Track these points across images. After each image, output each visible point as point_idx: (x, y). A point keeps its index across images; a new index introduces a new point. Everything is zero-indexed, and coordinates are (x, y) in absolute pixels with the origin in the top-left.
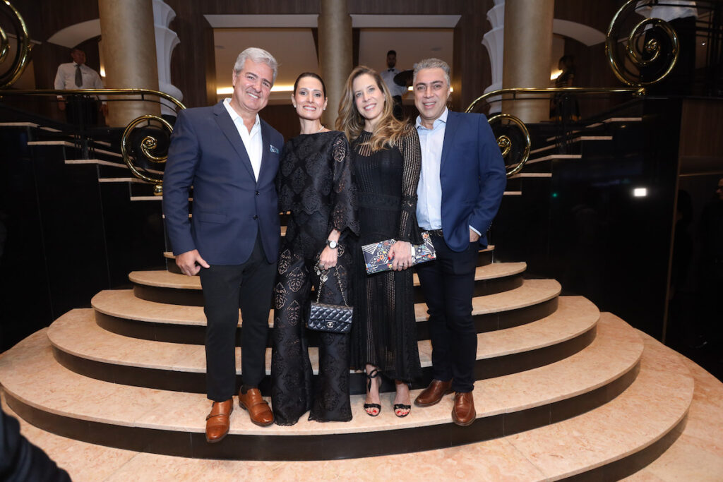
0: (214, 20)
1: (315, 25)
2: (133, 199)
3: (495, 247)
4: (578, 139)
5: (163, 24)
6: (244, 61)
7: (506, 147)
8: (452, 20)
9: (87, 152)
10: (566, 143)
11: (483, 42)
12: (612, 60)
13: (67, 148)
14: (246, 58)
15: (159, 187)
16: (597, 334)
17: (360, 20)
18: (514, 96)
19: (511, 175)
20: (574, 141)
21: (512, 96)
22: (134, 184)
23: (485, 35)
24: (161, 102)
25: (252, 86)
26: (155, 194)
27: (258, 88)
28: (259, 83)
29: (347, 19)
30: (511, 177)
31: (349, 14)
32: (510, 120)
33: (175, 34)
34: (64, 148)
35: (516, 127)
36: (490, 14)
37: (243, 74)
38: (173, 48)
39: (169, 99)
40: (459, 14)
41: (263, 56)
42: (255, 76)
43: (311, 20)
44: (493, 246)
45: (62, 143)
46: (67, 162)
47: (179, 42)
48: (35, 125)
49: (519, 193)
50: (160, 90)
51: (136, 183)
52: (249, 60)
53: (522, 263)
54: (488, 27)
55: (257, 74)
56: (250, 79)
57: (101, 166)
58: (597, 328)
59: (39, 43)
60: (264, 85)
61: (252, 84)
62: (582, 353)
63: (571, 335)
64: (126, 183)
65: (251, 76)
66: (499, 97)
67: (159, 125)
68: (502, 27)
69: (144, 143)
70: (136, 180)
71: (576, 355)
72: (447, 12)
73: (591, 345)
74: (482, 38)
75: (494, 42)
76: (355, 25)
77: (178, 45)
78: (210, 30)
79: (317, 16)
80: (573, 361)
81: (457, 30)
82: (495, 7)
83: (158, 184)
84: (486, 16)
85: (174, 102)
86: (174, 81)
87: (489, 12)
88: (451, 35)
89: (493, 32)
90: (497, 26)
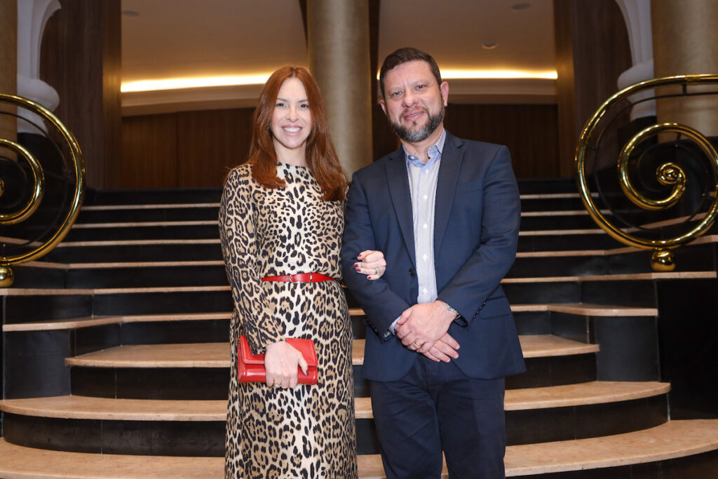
3: (672, 386)
7: (677, 184)
15: (1, 270)
18: (685, 89)
19: (692, 238)
21: (679, 89)
24: (19, 114)
30: (692, 243)
32: (679, 134)
35: (692, 145)
38: (47, 18)
39: (33, 109)
44: (668, 385)
47: (59, 7)
49: (653, 312)
50: (19, 93)
66: (650, 93)
67: (11, 155)
77: (57, 12)
85: (41, 114)
86: (45, 75)
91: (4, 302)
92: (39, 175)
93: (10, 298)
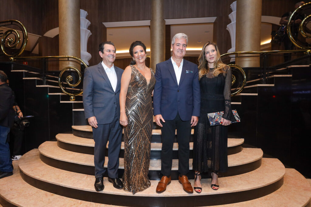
0: (107, 24)
1: (149, 24)
2: (61, 102)
4: (272, 76)
5: (85, 28)
6: (175, 40)
8: (213, 19)
9: (45, 82)
10: (265, 78)
11: (227, 29)
12: (291, 37)
13: (38, 80)
14: (175, 39)
15: (72, 97)
16: (284, 183)
17: (169, 22)
19: (236, 94)
20: (270, 77)
22: (62, 96)
23: (228, 25)
25: (179, 48)
26: (70, 100)
27: (181, 48)
28: (181, 46)
29: (163, 21)
30: (236, 95)
31: (164, 19)
33: (90, 31)
34: (36, 80)
36: (230, 16)
37: (175, 45)
38: (88, 37)
40: (216, 17)
41: (182, 36)
42: (179, 44)
43: (147, 22)
45: (36, 78)
46: (37, 86)
47: (91, 34)
48: (26, 71)
49: (240, 103)
51: (63, 95)
52: (176, 39)
53: (242, 139)
54: (230, 21)
55: (180, 43)
56: (178, 46)
57: (50, 88)
58: (284, 179)
59: (41, 36)
60: (183, 47)
61: (179, 47)
62: (273, 194)
63: (264, 184)
64: (59, 95)
65: (178, 44)
68: (235, 21)
69: (68, 78)
70: (63, 94)
71: (268, 195)
72: (209, 16)
73: (279, 190)
74: (226, 27)
75: (232, 28)
76: (166, 24)
78: (105, 29)
79: (150, 20)
80: (266, 200)
81: (215, 23)
82: (232, 13)
83: (72, 96)
84: (228, 17)
86: (88, 50)
87: (229, 15)
88: (212, 26)
89: (231, 24)
90: (233, 21)
91: (73, 104)
92: (80, 75)
93: (74, 103)
